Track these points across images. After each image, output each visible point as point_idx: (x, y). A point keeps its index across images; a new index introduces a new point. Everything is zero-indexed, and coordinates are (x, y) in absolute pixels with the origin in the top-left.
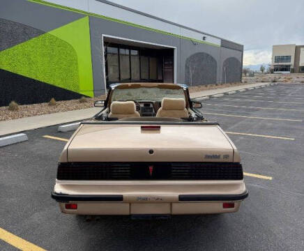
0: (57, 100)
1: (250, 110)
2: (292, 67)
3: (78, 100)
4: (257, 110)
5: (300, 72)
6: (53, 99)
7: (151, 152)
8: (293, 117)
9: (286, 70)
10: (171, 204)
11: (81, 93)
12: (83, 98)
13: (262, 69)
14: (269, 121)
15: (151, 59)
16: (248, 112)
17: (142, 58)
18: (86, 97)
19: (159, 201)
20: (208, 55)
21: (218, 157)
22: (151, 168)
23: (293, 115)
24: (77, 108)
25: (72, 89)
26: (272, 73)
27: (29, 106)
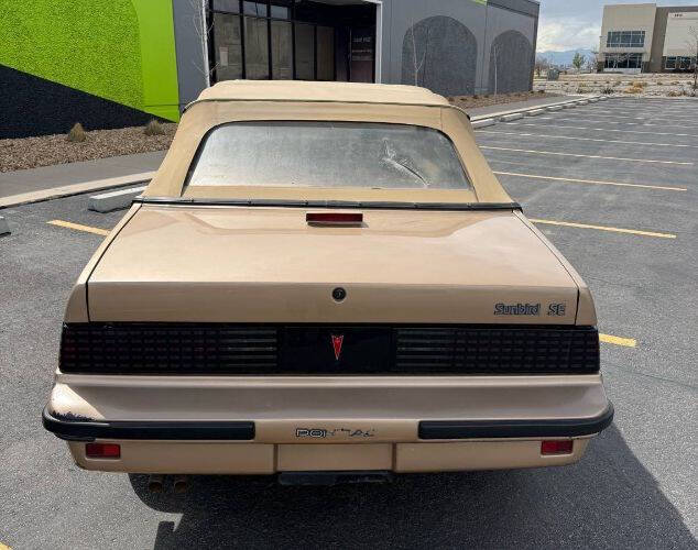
0: (88, 128)
1: (557, 160)
2: (645, 59)
3: (140, 129)
4: (577, 161)
5: (663, 71)
6: (78, 125)
7: (339, 293)
8: (664, 181)
9: (632, 65)
10: (394, 445)
11: (148, 111)
12: (154, 123)
13: (578, 63)
14: (610, 190)
15: (319, 28)
16: (555, 166)
17: (300, 26)
18: (162, 120)
19: (360, 438)
20: (457, 23)
21: (535, 309)
22: (338, 340)
23: (663, 174)
24: (138, 150)
25: (125, 101)
26: (599, 71)
27: (19, 142)
